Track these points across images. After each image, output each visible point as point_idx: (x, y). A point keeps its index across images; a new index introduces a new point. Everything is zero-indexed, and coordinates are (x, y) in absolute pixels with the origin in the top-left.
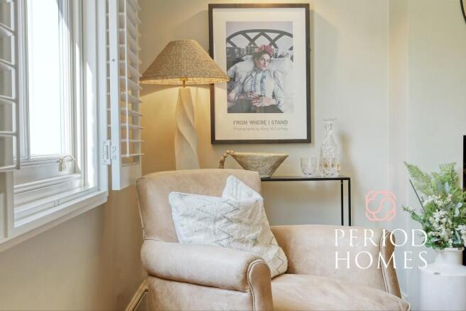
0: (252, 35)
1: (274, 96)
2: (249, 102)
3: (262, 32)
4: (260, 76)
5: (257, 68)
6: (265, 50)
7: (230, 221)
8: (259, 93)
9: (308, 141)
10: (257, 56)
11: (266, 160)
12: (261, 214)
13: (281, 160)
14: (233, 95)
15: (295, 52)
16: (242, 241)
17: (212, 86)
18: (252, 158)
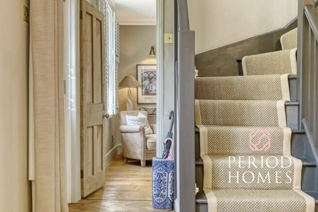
0: (149, 73)
1: (155, 91)
3: (152, 72)
4: (151, 85)
5: (150, 83)
6: (153, 77)
7: (139, 121)
8: (151, 89)
10: (150, 79)
12: (146, 120)
17: (137, 88)
18: (148, 108)
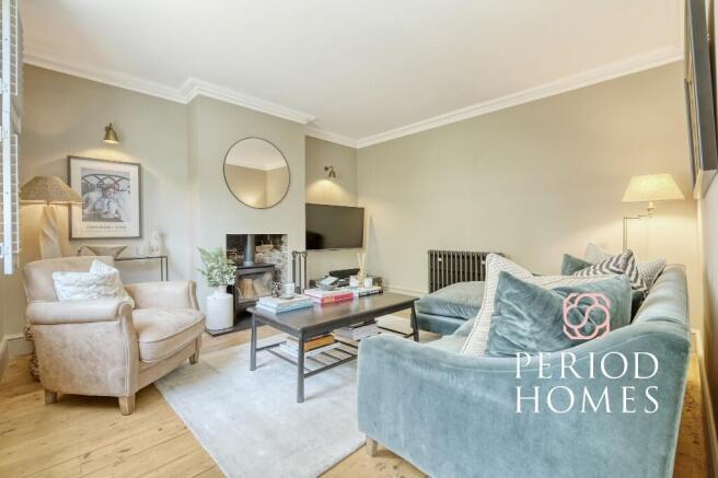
0: (101, 177)
1: (117, 213)
2: (99, 215)
3: (109, 176)
4: (107, 200)
5: (104, 196)
6: (110, 187)
7: (99, 285)
8: (106, 210)
9: (140, 237)
10: (105, 190)
11: (114, 249)
12: (118, 280)
13: (123, 249)
14: (86, 211)
15: (131, 189)
16: (107, 295)
18: (104, 249)
